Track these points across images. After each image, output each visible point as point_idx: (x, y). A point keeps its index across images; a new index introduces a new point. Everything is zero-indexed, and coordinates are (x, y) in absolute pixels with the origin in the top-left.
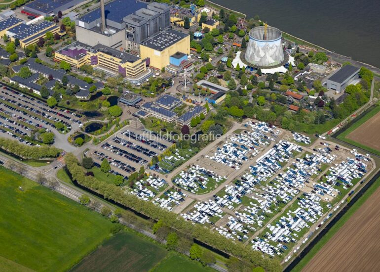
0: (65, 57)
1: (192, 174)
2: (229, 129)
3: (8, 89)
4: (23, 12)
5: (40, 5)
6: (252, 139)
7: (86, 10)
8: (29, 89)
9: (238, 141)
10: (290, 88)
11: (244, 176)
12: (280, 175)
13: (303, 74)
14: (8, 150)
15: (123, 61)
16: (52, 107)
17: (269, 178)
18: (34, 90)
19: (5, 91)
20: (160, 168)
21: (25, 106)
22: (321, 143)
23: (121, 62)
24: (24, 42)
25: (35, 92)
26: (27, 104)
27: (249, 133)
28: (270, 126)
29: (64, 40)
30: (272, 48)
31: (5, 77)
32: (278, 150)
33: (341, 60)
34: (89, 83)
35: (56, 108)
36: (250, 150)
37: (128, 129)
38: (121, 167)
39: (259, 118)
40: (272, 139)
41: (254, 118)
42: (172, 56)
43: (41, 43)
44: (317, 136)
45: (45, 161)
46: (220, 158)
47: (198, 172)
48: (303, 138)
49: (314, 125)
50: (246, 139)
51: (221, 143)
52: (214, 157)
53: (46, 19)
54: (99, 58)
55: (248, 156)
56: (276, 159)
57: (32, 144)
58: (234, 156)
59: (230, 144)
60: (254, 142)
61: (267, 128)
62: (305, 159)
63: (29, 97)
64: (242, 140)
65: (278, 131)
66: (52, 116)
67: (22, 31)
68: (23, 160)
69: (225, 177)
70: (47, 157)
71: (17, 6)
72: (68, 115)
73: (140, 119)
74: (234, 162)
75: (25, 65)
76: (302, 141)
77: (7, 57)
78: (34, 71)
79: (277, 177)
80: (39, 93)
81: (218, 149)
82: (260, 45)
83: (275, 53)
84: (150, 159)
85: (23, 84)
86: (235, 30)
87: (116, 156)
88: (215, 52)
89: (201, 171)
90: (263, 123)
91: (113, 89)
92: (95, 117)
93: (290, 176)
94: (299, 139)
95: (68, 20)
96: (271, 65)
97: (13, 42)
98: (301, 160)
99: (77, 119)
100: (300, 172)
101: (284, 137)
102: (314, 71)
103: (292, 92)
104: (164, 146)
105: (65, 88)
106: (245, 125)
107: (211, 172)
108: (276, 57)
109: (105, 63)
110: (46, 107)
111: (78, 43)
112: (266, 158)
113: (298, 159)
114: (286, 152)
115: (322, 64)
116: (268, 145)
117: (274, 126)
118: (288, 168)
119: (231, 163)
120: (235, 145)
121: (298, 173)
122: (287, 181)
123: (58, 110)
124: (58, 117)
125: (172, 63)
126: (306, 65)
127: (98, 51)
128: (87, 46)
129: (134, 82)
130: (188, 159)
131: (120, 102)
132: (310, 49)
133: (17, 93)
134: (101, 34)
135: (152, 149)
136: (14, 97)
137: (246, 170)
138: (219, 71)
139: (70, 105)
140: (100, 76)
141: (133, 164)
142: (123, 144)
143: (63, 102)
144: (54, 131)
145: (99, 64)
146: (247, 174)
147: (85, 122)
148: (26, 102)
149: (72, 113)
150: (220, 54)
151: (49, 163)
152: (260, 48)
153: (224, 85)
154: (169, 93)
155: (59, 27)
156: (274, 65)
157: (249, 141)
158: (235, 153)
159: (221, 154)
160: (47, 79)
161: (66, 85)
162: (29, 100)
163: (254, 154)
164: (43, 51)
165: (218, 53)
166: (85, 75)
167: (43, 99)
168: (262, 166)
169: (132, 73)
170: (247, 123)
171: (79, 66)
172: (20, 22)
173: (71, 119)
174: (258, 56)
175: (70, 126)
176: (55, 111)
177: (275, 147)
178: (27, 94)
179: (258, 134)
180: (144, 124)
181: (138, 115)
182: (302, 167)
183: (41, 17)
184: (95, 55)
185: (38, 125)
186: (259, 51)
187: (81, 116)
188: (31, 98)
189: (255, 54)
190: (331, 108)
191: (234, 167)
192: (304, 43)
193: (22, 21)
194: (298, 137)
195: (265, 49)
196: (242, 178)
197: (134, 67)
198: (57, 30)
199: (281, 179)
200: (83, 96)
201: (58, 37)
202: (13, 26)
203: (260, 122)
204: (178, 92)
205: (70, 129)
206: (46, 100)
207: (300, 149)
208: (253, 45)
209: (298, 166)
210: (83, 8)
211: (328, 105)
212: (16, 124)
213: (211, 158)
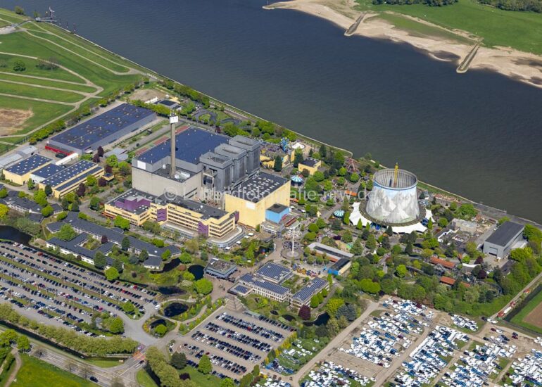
0: (120, 211)
1: (326, 374)
2: (363, 311)
3: (45, 256)
4: (48, 148)
5: (72, 139)
6: (398, 324)
7: (134, 145)
8: (76, 255)
9: (380, 327)
10: (435, 253)
11: (398, 377)
12: (446, 375)
13: (447, 233)
14: (60, 344)
15: (205, 217)
16: (112, 282)
17: (432, 379)
18: (83, 258)
19: (42, 259)
20: (280, 367)
21: (73, 280)
22: (493, 330)
23: (202, 218)
24: (59, 189)
25: (85, 259)
26: (76, 278)
27: (391, 315)
28: (419, 306)
29: (111, 186)
30: (406, 198)
31: (38, 239)
32: (436, 340)
33: (494, 214)
34: (160, 247)
35: (118, 283)
36: (398, 339)
37: (224, 311)
38: (226, 366)
39: (403, 295)
40: (426, 324)
41: (394, 295)
42: (269, 209)
43: (82, 191)
44: (484, 319)
45: (117, 359)
46: (360, 352)
47: (334, 372)
48: (466, 322)
49: (478, 304)
50: (390, 325)
51: (356, 330)
52: (350, 350)
53: (82, 158)
54: (169, 212)
55: (398, 348)
56: (437, 353)
57: (93, 334)
58: (378, 349)
59: (370, 331)
60: (401, 328)
61: (415, 308)
62: (475, 351)
63: (77, 267)
64: (384, 326)
65: (431, 312)
66: (115, 293)
67: (52, 174)
68: (85, 358)
69: (372, 379)
70: (118, 352)
71: (38, 140)
72: (136, 292)
73: (239, 297)
74: (380, 357)
75: (64, 222)
76: (466, 327)
77: (37, 211)
78: (79, 231)
79: (444, 378)
80: (90, 262)
81: (355, 339)
82: (390, 194)
83: (409, 204)
84: (263, 354)
85: (66, 249)
86: (344, 174)
87: (215, 351)
88: (322, 203)
89: (337, 370)
90: (408, 301)
91: (194, 255)
92: (175, 294)
93: (460, 375)
94: (461, 324)
95: (114, 158)
96: (404, 221)
97: (42, 189)
98: (471, 354)
99: (150, 297)
100: (473, 370)
101: (440, 321)
102: (462, 230)
103: (438, 258)
104: (279, 336)
105: (127, 255)
106: (385, 305)
107: (352, 371)
108: (411, 210)
109: (177, 218)
110: (102, 282)
111: (135, 191)
112: (423, 351)
113: (466, 351)
114: (447, 342)
115: (469, 219)
116: (421, 333)
117: (423, 306)
118: (456, 365)
119: (376, 358)
120: (376, 333)
121: (471, 372)
122: (458, 384)
123: (121, 286)
124: (123, 295)
125: (268, 219)
126: (449, 221)
127: (168, 202)
128: (148, 195)
129: (221, 246)
130: (315, 353)
131: (208, 273)
132: (449, 198)
133: (60, 262)
134: (170, 178)
135: (263, 340)
136: (56, 267)
137: (399, 368)
138: (333, 229)
139: (136, 279)
140: (171, 237)
141: (240, 361)
142: (221, 332)
143: (127, 275)
144: (122, 315)
145: (167, 220)
146: (402, 374)
147: (163, 303)
148: (74, 274)
149: (141, 289)
150: (330, 205)
151: (122, 361)
152: (390, 199)
153: (345, 249)
154: (272, 261)
155: (103, 169)
156: (408, 221)
157: (394, 327)
158: (378, 343)
159: (360, 346)
160: (98, 242)
161: (127, 250)
162: (78, 272)
163: (405, 345)
164: (86, 202)
165: (327, 205)
166: (149, 236)
167: (96, 269)
168: (420, 363)
169: (218, 232)
170: (386, 302)
171: (140, 223)
172: (48, 161)
173: (142, 298)
174: (387, 209)
175: (142, 307)
176: (117, 286)
177: (431, 334)
178: (73, 262)
179: (405, 317)
180: (246, 305)
181: (235, 291)
182: (474, 364)
183: (75, 155)
184: (164, 208)
185: (97, 307)
186: (388, 203)
187: (156, 294)
188: (80, 268)
189: (382, 207)
190: (497, 280)
191: (381, 365)
192: (438, 191)
193: (50, 160)
194: (459, 322)
195: (396, 200)
196: (396, 380)
197: (220, 225)
198: (102, 174)
199: (449, 380)
200: (154, 265)
201: (103, 183)
202: (39, 168)
203: (404, 301)
204: (284, 259)
205: (143, 313)
206: (101, 271)
207: (465, 337)
208: (379, 195)
209: (468, 361)
210: (130, 143)
211: (492, 276)
212: (66, 305)
213: (347, 351)
